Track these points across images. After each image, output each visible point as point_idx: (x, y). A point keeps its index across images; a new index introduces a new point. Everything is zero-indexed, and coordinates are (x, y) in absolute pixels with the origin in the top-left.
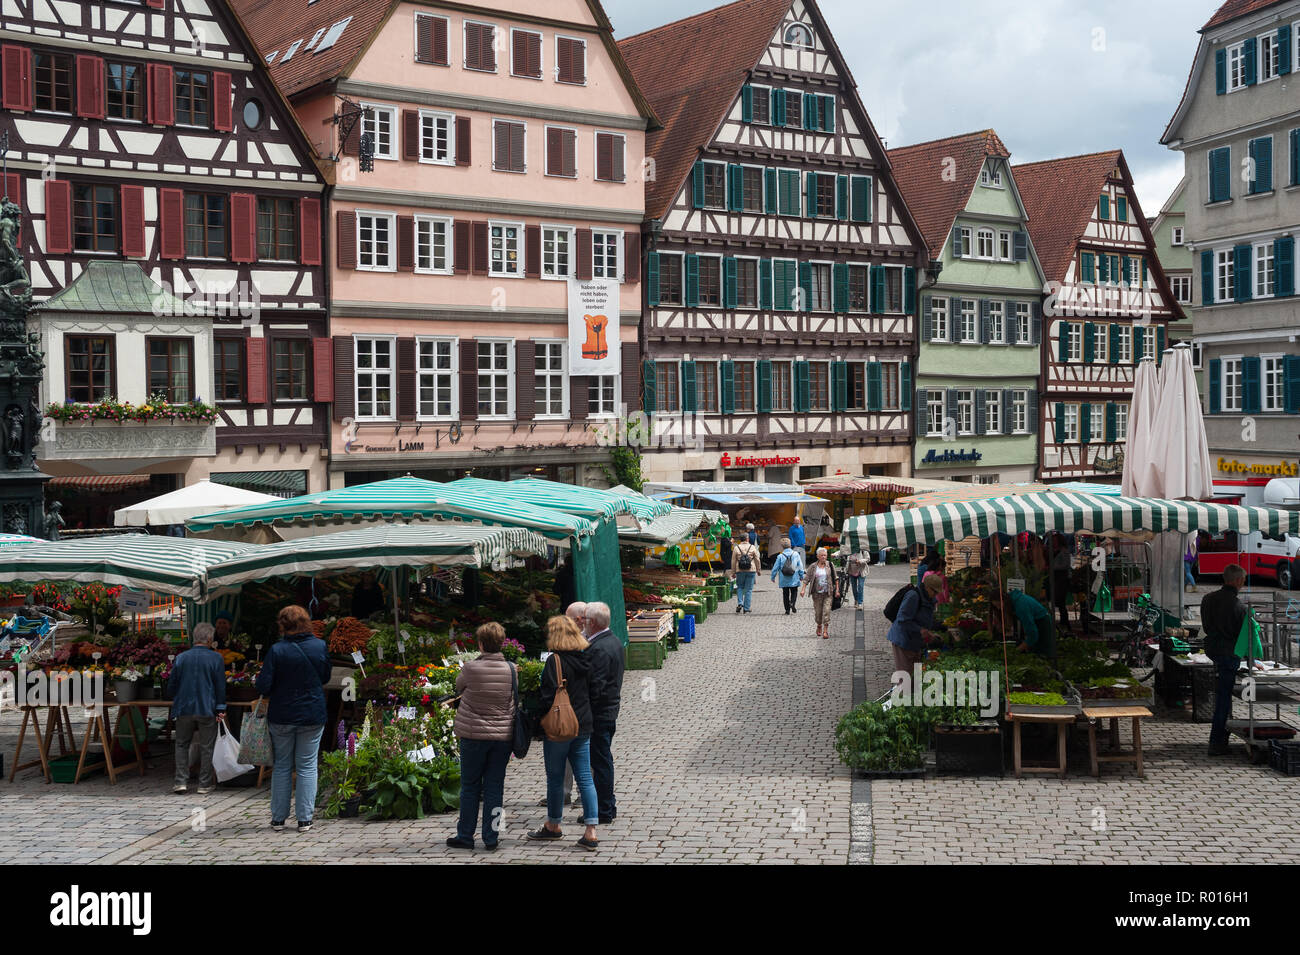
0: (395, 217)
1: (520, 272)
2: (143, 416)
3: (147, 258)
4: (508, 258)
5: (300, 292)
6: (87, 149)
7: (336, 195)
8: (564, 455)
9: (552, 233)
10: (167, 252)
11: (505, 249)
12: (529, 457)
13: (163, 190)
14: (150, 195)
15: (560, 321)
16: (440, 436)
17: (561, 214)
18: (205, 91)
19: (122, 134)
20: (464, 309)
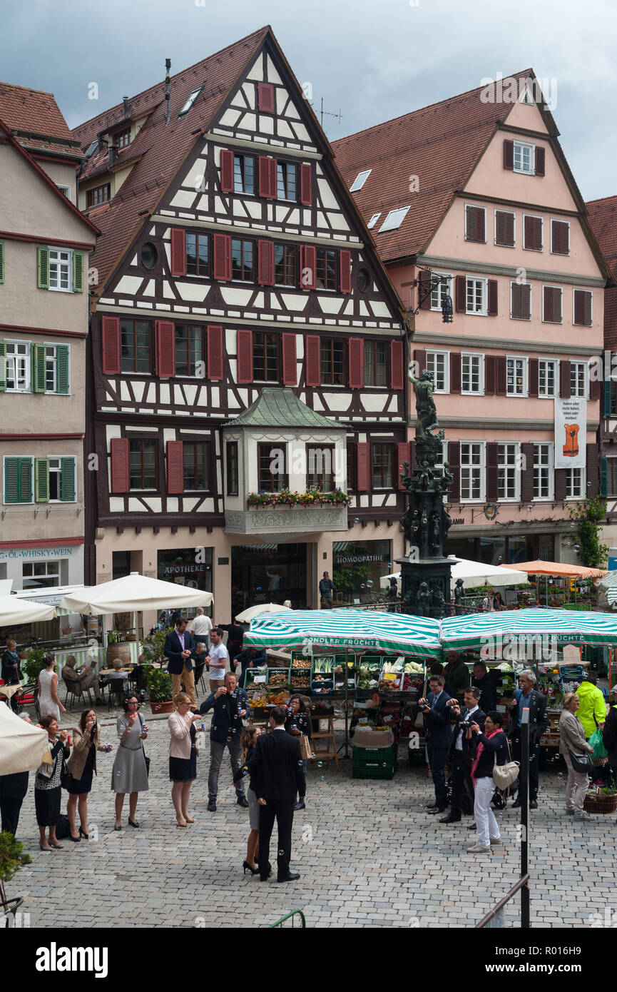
0: (449, 354)
1: (525, 393)
2: (305, 502)
3: (297, 386)
4: (517, 383)
5: (390, 410)
6: (263, 307)
7: (415, 338)
8: (549, 528)
9: (544, 363)
10: (310, 382)
11: (515, 376)
12: (528, 528)
13: (308, 336)
14: (299, 339)
15: (549, 428)
16: (475, 514)
17: (551, 350)
18: (335, 262)
19: (284, 296)
20: (491, 420)
